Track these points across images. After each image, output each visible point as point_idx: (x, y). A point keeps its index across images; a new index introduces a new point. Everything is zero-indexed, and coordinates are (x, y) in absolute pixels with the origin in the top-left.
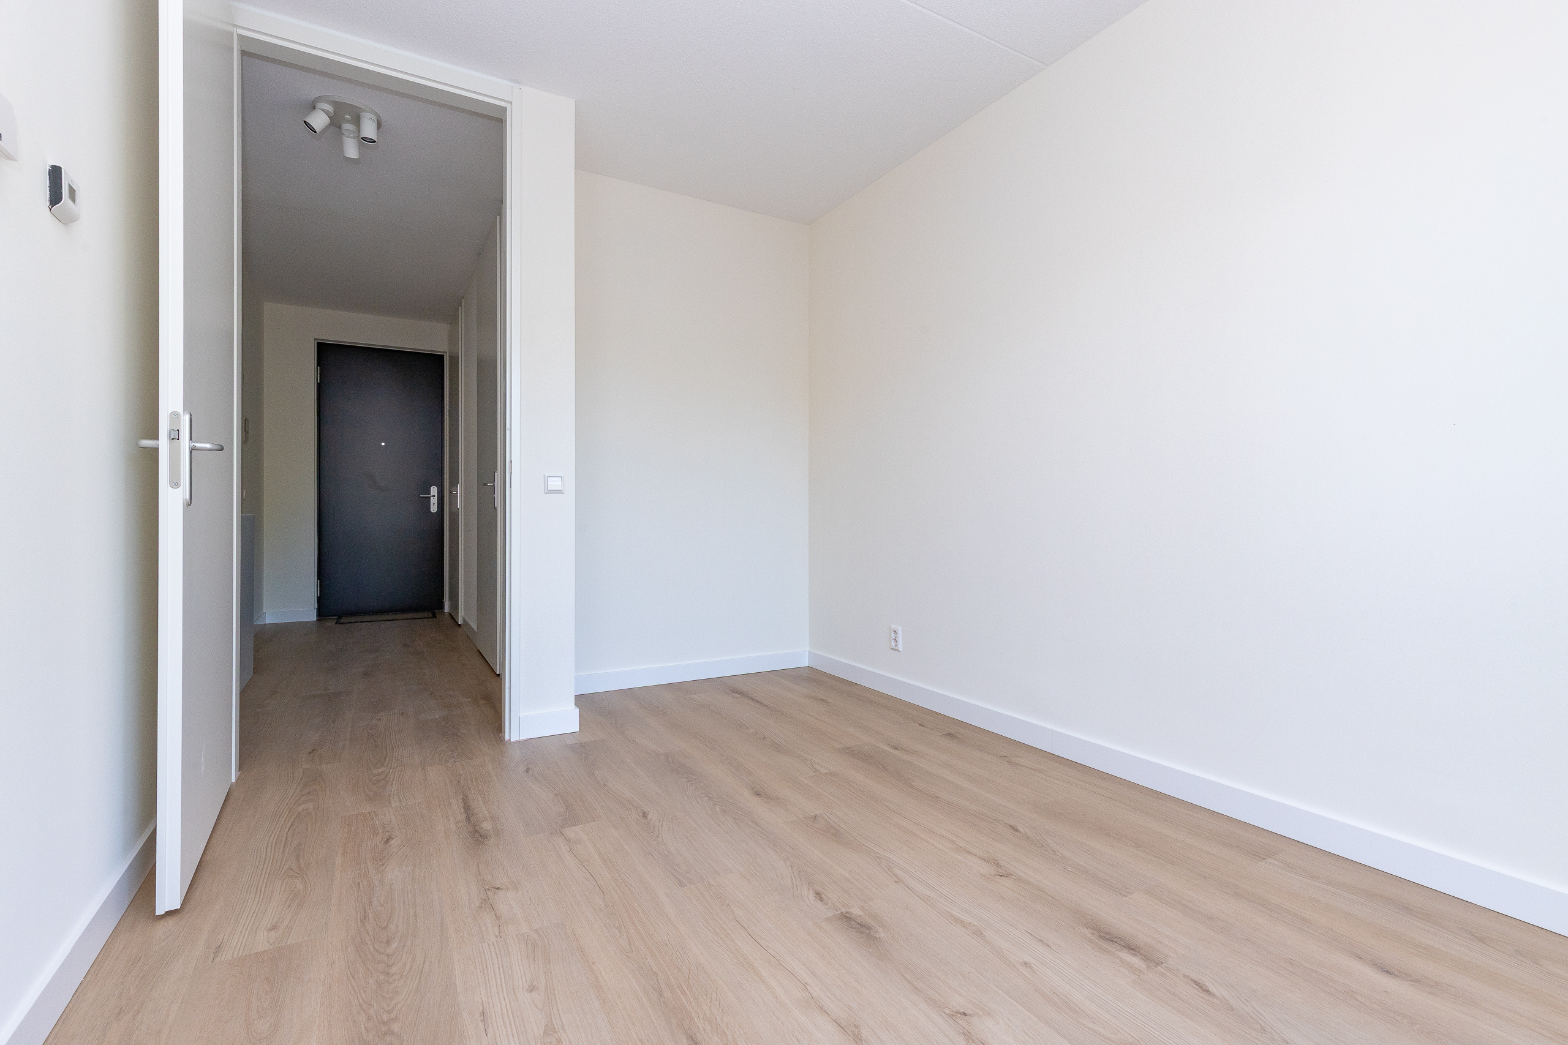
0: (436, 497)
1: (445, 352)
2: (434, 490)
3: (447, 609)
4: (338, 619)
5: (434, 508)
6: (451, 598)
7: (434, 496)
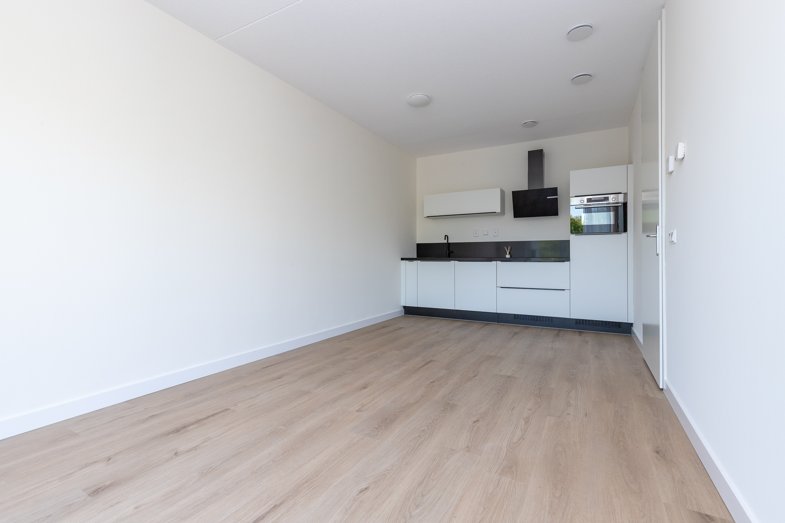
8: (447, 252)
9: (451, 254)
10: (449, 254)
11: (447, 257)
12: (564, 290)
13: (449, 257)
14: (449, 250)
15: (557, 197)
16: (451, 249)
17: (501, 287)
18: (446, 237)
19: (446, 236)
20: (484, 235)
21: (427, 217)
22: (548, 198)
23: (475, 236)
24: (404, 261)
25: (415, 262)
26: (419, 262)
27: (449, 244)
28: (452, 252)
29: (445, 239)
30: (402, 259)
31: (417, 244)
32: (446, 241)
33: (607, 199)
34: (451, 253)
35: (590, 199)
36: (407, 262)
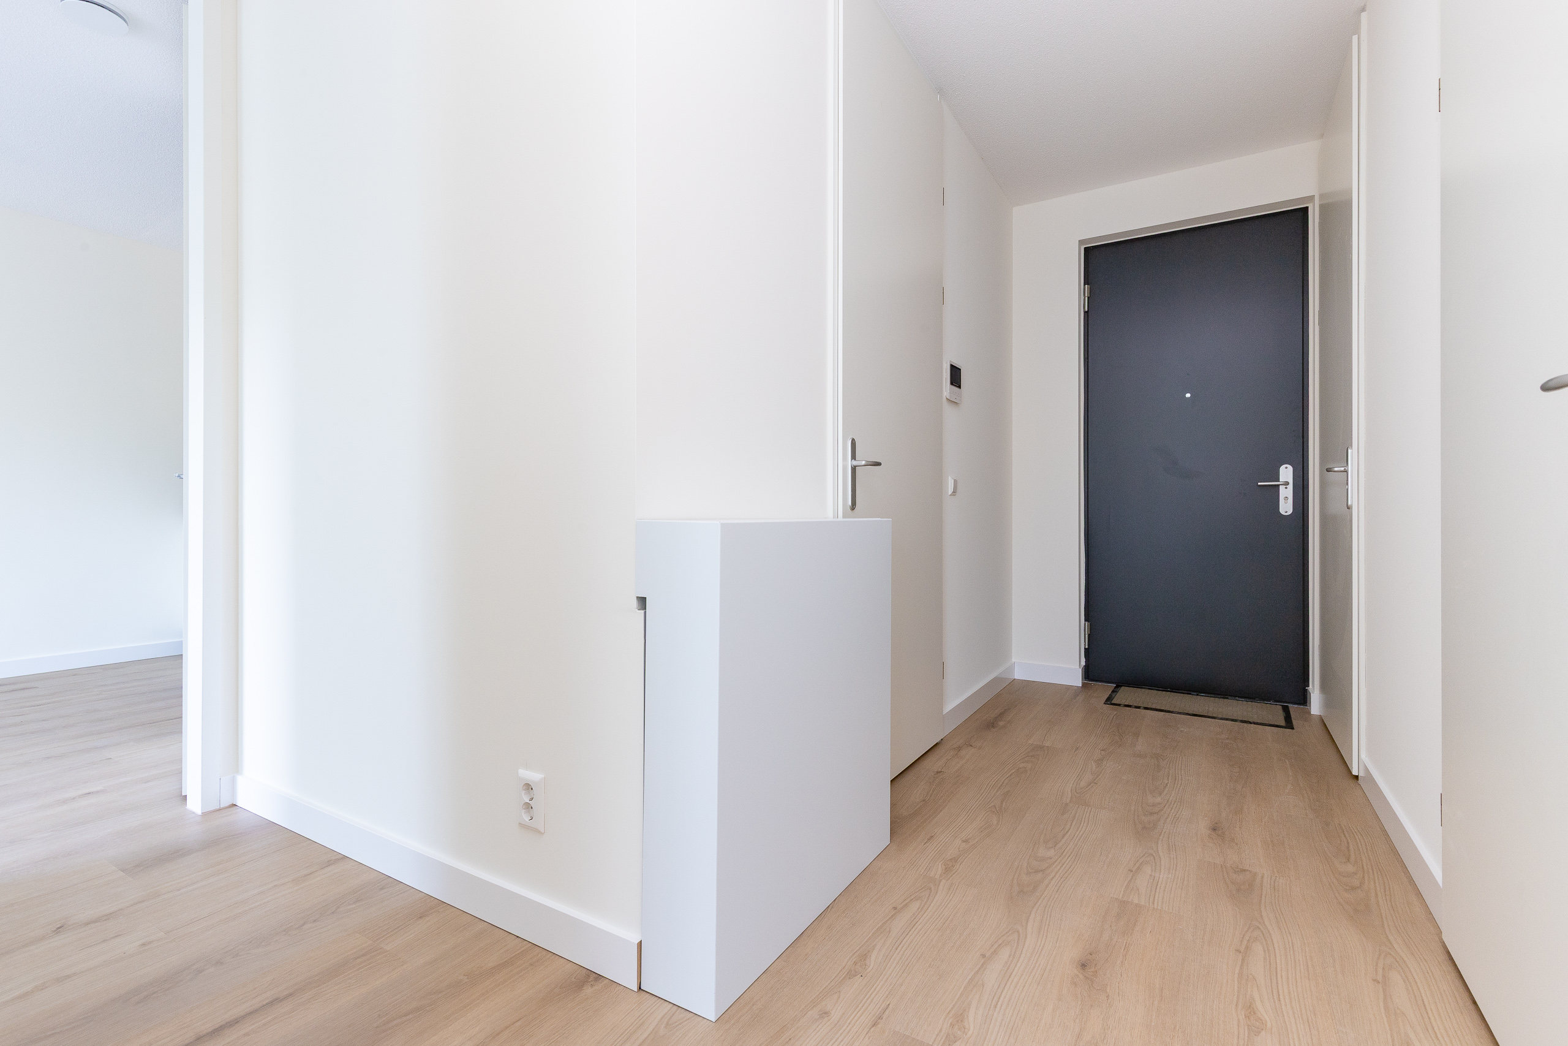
0: (1291, 486)
1: (1311, 198)
2: (1286, 473)
3: (1316, 704)
4: (1115, 687)
5: (1286, 507)
6: (1325, 687)
7: (1287, 483)
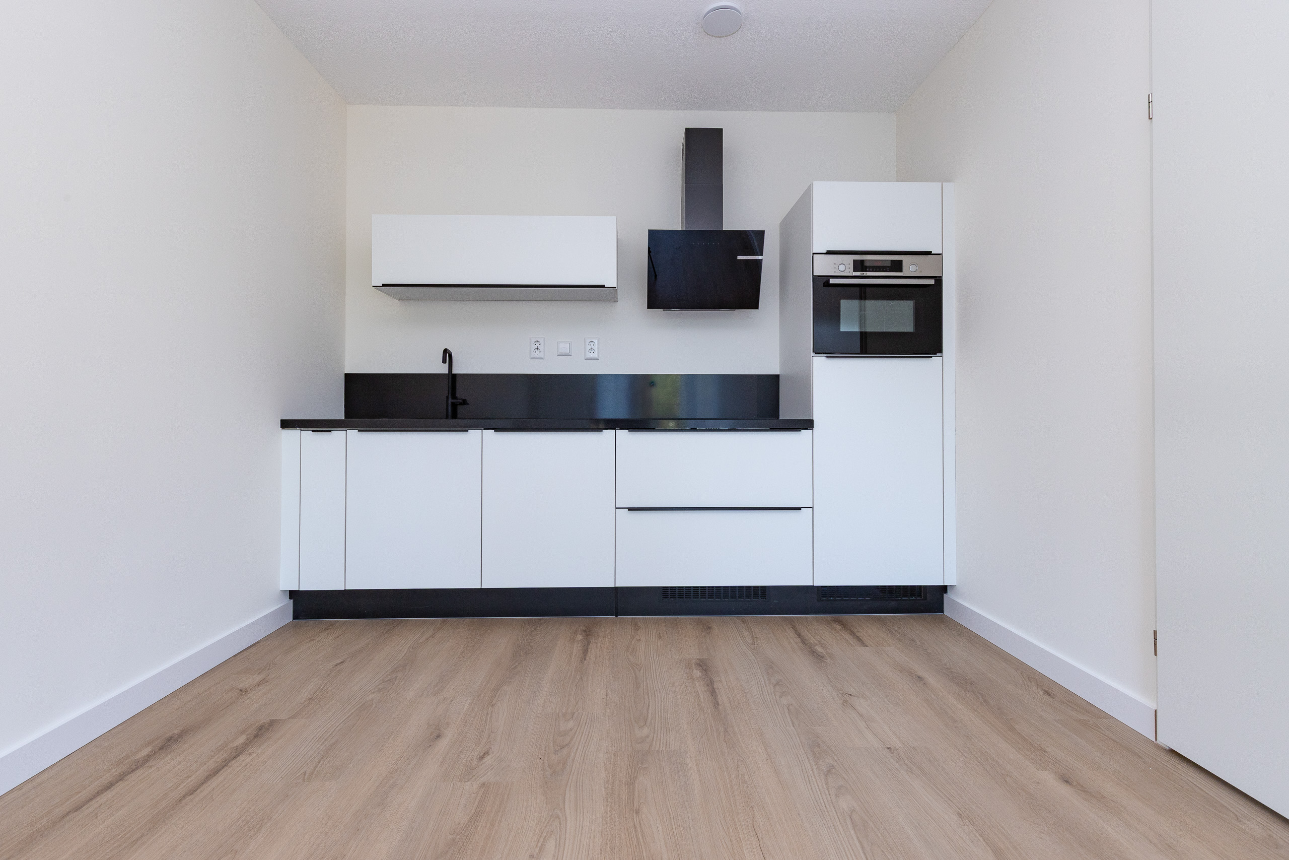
8: (450, 402)
9: (460, 409)
10: (454, 406)
11: (447, 418)
12: (799, 509)
13: (454, 416)
14: (454, 396)
15: (760, 257)
16: (460, 394)
17: (630, 509)
18: (447, 356)
19: (446, 351)
20: (562, 354)
21: (384, 285)
22: (739, 258)
23: (534, 355)
24: (294, 434)
25: (338, 435)
26: (353, 434)
27: (453, 379)
28: (464, 402)
29: (444, 361)
30: (286, 424)
31: (349, 378)
32: (443, 369)
33: (897, 266)
34: (461, 404)
35: (862, 261)
36: (307, 434)
